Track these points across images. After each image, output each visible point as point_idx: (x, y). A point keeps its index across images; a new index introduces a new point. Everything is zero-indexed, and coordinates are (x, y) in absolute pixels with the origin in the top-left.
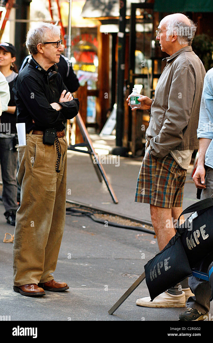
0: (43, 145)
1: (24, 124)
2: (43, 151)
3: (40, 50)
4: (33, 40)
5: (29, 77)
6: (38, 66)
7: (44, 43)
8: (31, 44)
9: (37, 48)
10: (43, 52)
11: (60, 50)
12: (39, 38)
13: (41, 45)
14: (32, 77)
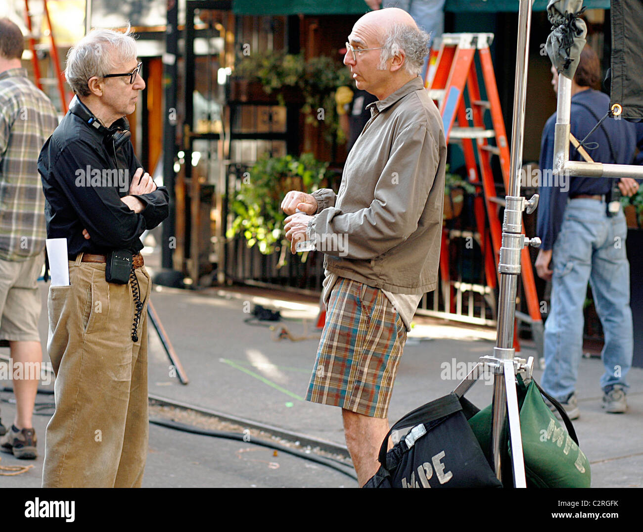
0: (106, 284)
1: (65, 240)
2: (106, 296)
3: (94, 90)
4: (80, 70)
5: (79, 142)
6: (93, 118)
7: (104, 75)
8: (76, 77)
9: (89, 86)
10: (101, 94)
11: (137, 87)
12: (92, 65)
13: (96, 80)
14: (86, 141)
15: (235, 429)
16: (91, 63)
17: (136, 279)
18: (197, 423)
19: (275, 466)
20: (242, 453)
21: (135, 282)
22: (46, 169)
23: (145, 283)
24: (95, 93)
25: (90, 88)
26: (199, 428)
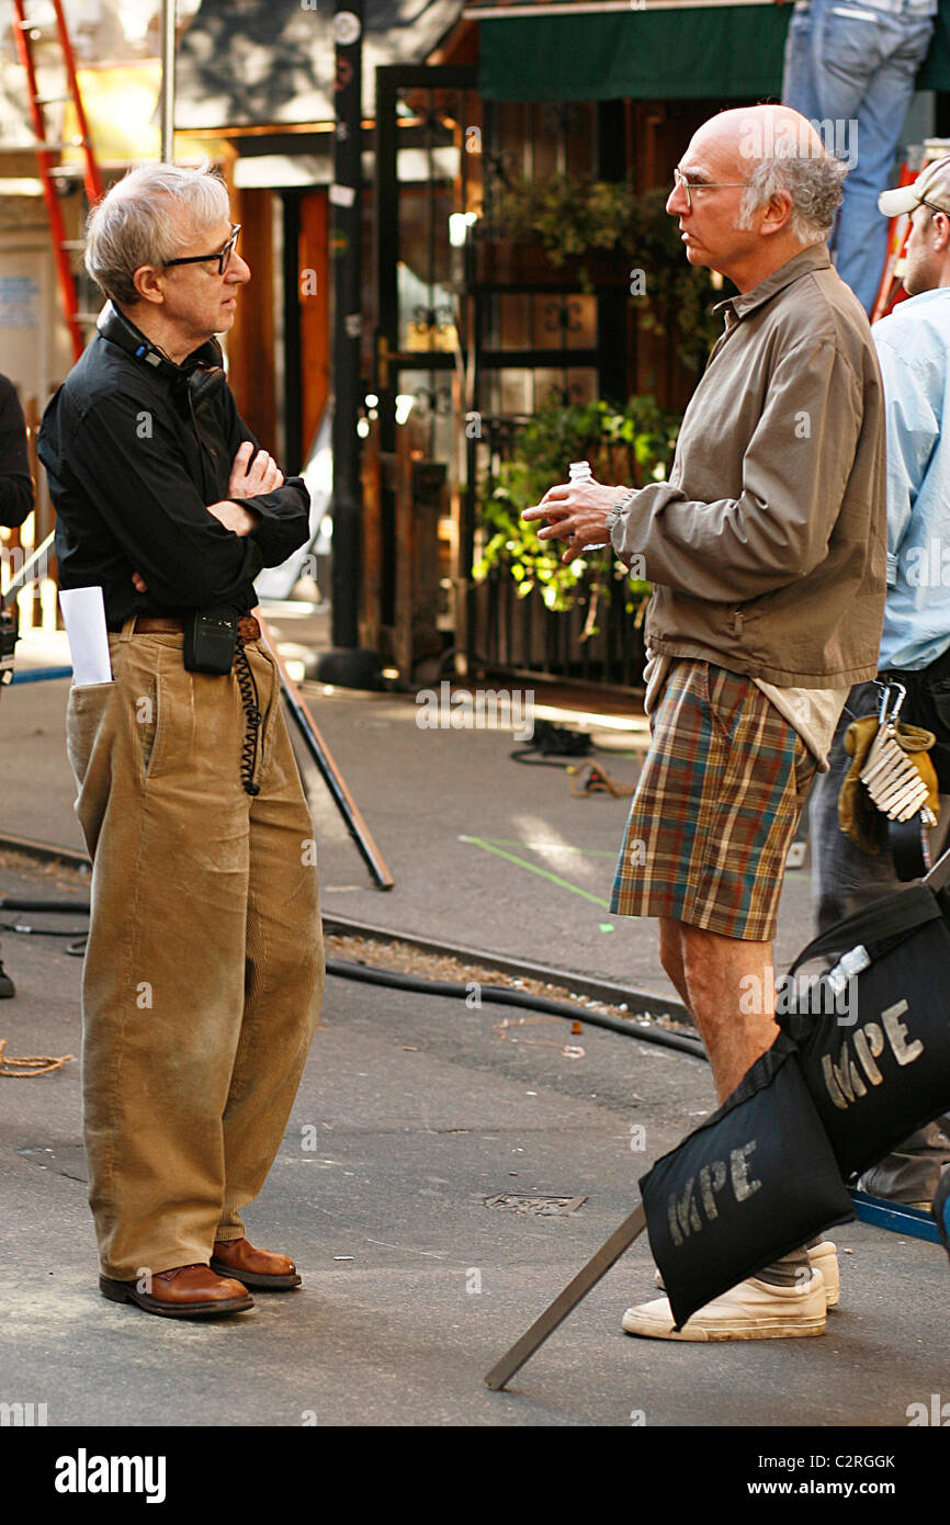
0: (186, 675)
1: (98, 590)
2: (188, 700)
3: (146, 291)
4: (115, 253)
5: (115, 397)
6: (145, 346)
7: (163, 262)
8: (107, 269)
9: (136, 285)
10: (159, 299)
11: (233, 277)
12: (139, 243)
13: (148, 272)
14: (132, 395)
15: (492, 980)
16: (136, 240)
17: (247, 665)
18: (413, 969)
19: (576, 1052)
20: (508, 1028)
21: (246, 670)
22: (53, 454)
23: (267, 673)
24: (149, 298)
25: (138, 288)
26: (417, 977)
